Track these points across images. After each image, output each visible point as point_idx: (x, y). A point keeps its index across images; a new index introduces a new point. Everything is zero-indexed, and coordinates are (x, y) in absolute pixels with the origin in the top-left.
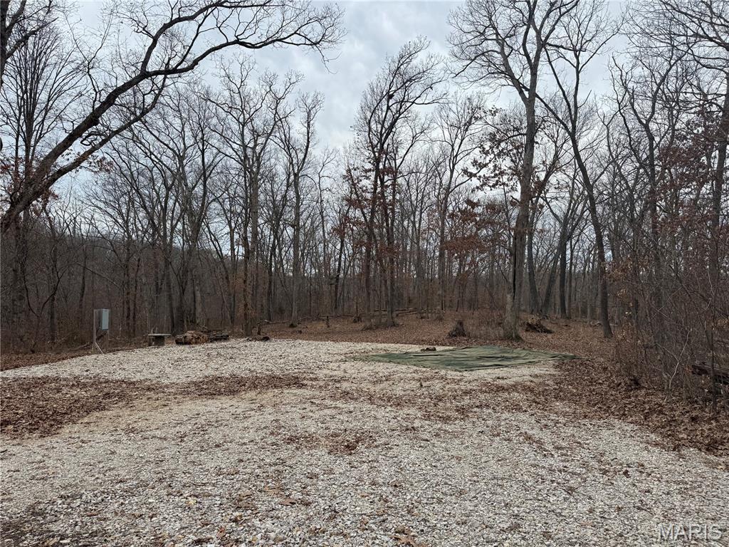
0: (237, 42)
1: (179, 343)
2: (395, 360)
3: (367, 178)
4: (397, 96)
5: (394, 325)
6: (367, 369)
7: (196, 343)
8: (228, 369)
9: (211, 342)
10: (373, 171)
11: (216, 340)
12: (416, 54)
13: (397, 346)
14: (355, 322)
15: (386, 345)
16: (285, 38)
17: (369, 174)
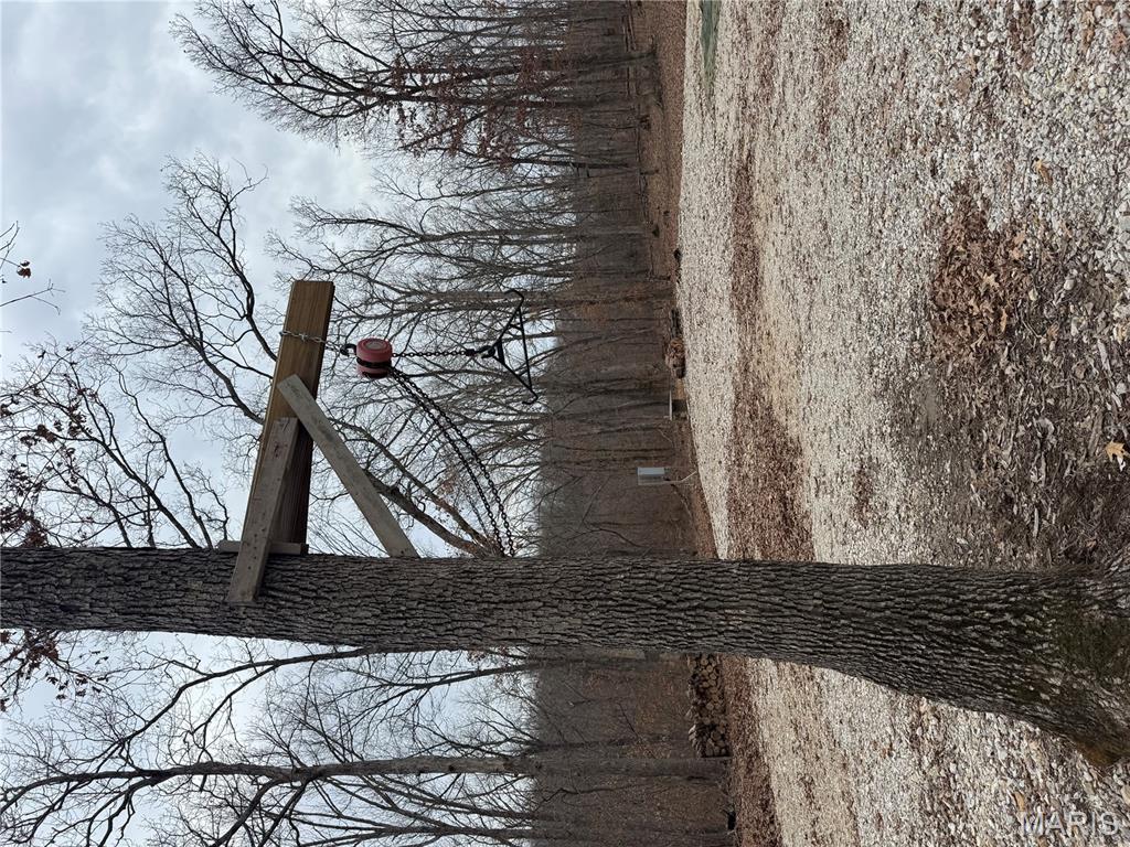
0: (249, 316)
1: (682, 374)
2: (714, 22)
3: (413, 115)
4: (276, 69)
5: (653, 53)
6: (728, 63)
7: (683, 351)
8: (721, 284)
9: (681, 332)
10: (401, 105)
11: (678, 326)
12: (203, 38)
13: (689, 30)
14: (648, 127)
15: (687, 53)
16: (229, 251)
17: (407, 113)
